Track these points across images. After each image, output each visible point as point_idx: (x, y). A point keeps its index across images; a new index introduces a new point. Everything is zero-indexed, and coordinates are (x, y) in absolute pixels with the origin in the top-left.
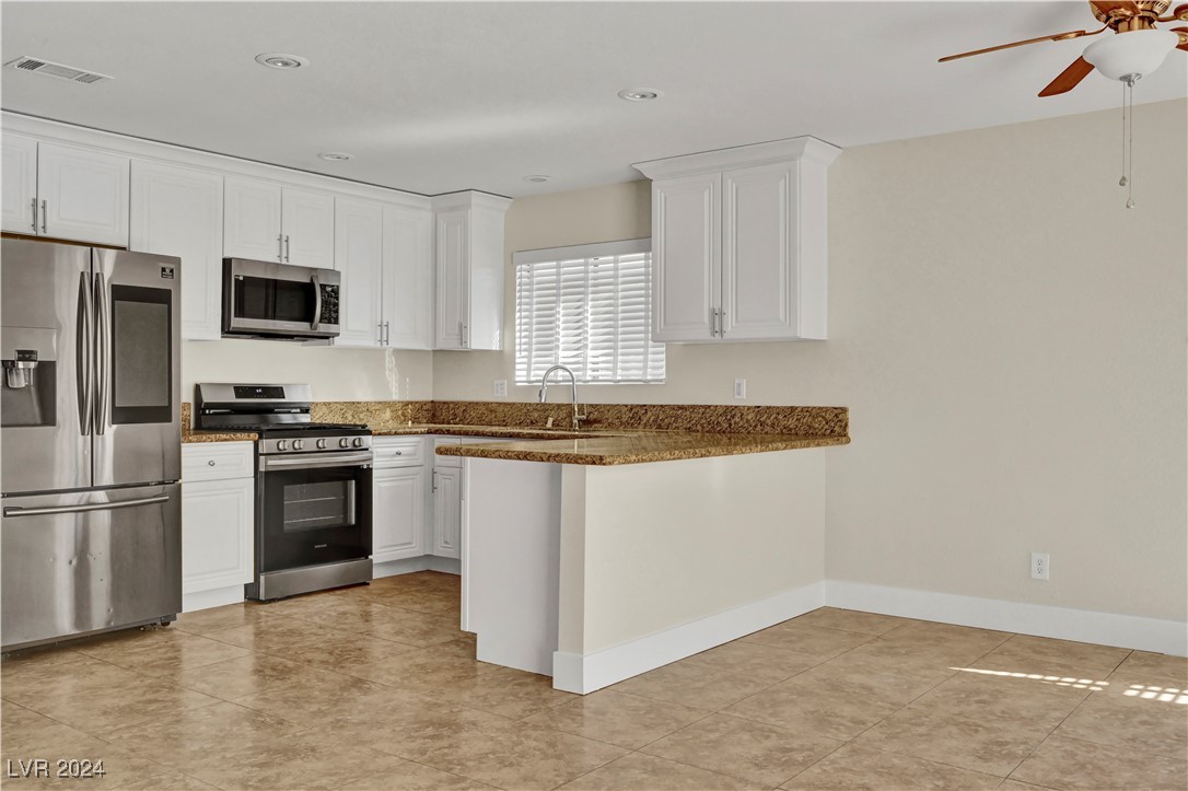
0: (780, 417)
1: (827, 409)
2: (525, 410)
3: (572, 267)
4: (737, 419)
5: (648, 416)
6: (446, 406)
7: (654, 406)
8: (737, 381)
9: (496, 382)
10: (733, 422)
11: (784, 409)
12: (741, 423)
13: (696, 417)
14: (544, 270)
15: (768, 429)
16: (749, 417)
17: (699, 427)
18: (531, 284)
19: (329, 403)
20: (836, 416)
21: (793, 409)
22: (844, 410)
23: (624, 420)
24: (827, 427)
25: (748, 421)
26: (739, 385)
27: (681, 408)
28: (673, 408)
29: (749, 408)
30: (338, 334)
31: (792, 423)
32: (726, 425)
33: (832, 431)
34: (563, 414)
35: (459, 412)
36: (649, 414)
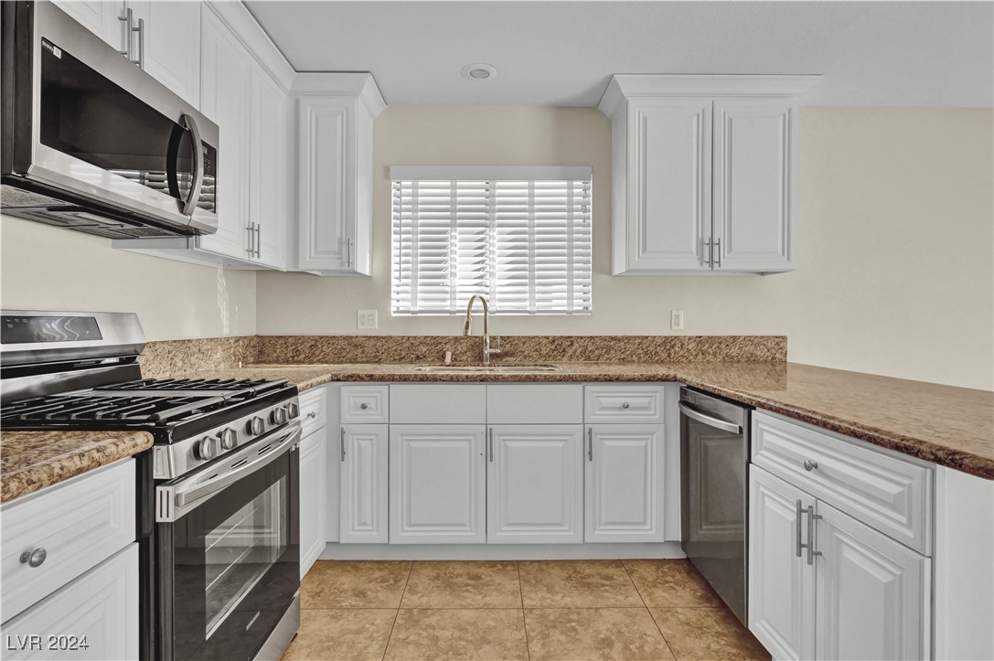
0: (723, 346)
1: (769, 338)
2: (408, 344)
3: (470, 190)
4: (677, 349)
5: (574, 348)
6: (282, 341)
7: (581, 338)
8: (674, 313)
9: (360, 312)
10: (672, 351)
11: (726, 338)
12: (681, 353)
13: (631, 347)
14: (434, 190)
15: (710, 357)
16: (690, 347)
17: (635, 358)
18: (415, 203)
19: (154, 343)
20: (778, 344)
21: (735, 338)
22: (784, 338)
23: (544, 352)
24: (768, 354)
25: (688, 350)
26: (678, 317)
27: (613, 339)
28: (604, 339)
29: (690, 338)
30: (212, 231)
31: (734, 351)
32: (664, 355)
33: (773, 358)
34: (462, 347)
35: (305, 348)
36: (576, 345)
